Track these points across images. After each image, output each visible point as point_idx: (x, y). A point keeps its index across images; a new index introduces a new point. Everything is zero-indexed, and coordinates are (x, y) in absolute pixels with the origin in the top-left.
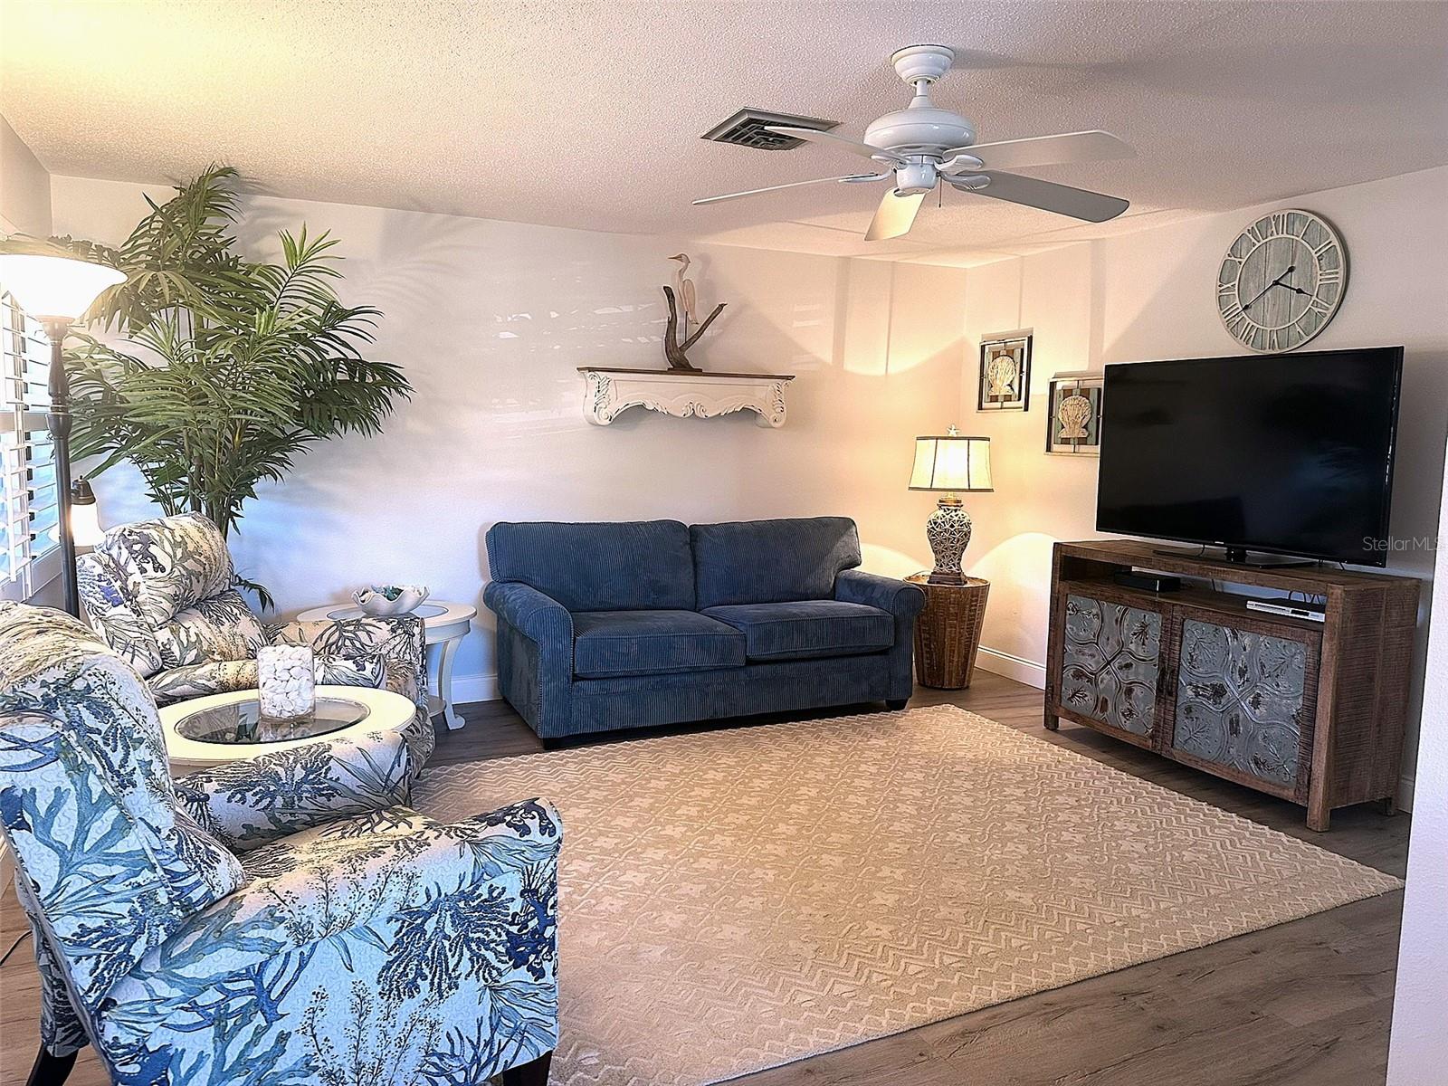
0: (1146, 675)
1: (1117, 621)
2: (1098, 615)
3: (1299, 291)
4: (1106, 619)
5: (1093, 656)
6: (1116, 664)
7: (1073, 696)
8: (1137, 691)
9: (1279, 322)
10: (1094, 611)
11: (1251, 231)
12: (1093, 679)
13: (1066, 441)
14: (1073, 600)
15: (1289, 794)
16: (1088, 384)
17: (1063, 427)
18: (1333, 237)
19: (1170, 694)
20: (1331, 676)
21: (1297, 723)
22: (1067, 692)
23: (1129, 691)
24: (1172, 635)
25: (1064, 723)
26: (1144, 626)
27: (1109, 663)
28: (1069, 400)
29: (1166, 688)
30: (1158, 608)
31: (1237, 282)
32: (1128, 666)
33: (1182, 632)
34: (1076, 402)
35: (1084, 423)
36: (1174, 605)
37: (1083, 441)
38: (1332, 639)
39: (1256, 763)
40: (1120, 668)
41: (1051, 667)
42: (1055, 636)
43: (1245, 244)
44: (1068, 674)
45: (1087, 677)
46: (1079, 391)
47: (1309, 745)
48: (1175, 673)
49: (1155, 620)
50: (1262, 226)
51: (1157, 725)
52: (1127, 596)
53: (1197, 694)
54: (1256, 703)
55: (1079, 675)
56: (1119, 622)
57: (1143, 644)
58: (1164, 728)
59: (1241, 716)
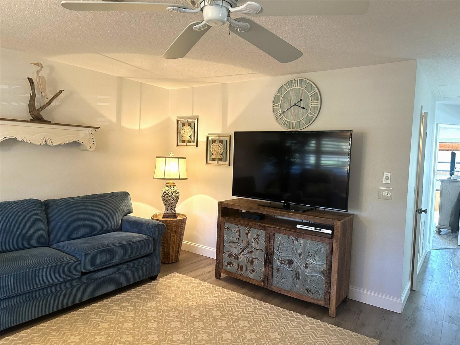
0: (260, 256)
1: (246, 233)
2: (238, 231)
3: (304, 108)
4: (242, 233)
5: (236, 248)
6: (245, 252)
7: (228, 264)
8: (256, 262)
9: (296, 119)
10: (236, 229)
11: (286, 85)
12: (236, 257)
13: (214, 160)
14: (227, 225)
15: (321, 303)
16: (221, 138)
17: (212, 154)
18: (316, 89)
19: (270, 263)
20: (337, 256)
21: (324, 274)
22: (225, 263)
23: (252, 262)
24: (270, 240)
25: (223, 275)
26: (258, 236)
27: (243, 251)
28: (215, 144)
29: (269, 261)
30: (264, 228)
31: (280, 103)
32: (251, 252)
33: (274, 238)
34: (218, 145)
35: (221, 153)
36: (270, 227)
37: (221, 160)
38: (337, 242)
39: (307, 291)
40: (248, 253)
41: (218, 253)
42: (220, 240)
43: (283, 90)
44: (226, 255)
45: (234, 256)
46: (218, 141)
47: (329, 283)
48: (272, 255)
49: (263, 234)
50: (290, 83)
51: (265, 277)
52: (250, 224)
53: (281, 263)
54: (306, 267)
55: (230, 255)
56: (247, 234)
57: (258, 243)
58: (268, 277)
59: (300, 272)
